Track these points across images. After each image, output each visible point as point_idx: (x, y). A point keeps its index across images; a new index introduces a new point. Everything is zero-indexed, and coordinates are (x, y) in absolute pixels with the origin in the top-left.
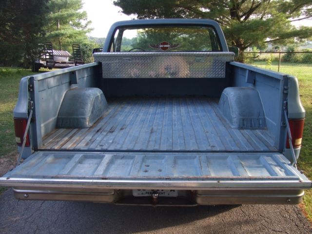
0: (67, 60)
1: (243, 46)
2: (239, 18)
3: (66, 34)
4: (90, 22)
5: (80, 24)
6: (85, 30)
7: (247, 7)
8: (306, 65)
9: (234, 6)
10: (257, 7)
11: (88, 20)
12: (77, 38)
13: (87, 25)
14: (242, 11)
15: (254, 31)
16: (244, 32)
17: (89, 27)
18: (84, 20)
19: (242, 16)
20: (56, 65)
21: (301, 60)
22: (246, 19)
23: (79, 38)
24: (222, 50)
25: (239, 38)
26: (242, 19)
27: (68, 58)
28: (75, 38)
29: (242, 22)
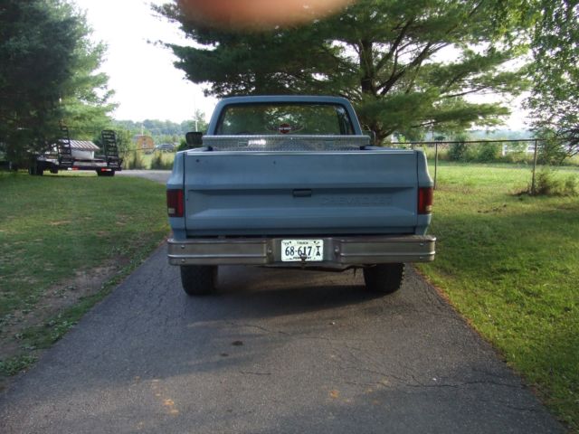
0: (91, 156)
1: (381, 133)
2: (374, 90)
3: (75, 113)
4: (112, 92)
5: (94, 95)
6: (104, 105)
7: (386, 73)
8: (485, 165)
9: (367, 73)
10: (401, 75)
11: (110, 89)
12: (93, 120)
13: (106, 97)
14: (379, 79)
15: (396, 110)
16: (382, 112)
17: (110, 100)
18: (102, 88)
19: (379, 88)
20: (76, 164)
21: (477, 157)
22: (384, 93)
23: (96, 120)
24: (354, 133)
25: (375, 121)
26: (379, 92)
27: (93, 153)
28: (90, 119)
29: (378, 97)
